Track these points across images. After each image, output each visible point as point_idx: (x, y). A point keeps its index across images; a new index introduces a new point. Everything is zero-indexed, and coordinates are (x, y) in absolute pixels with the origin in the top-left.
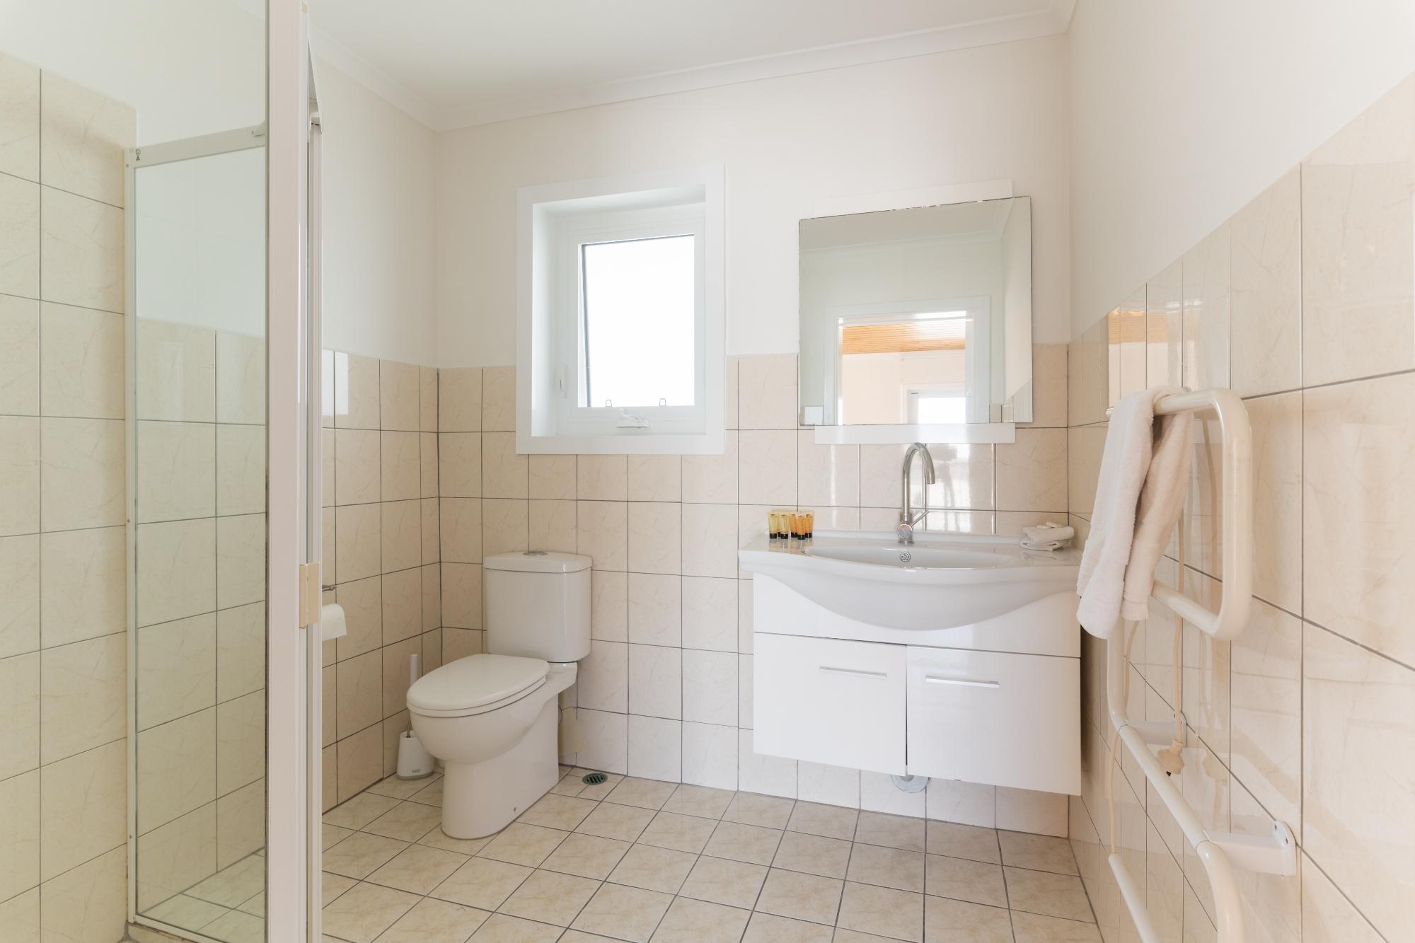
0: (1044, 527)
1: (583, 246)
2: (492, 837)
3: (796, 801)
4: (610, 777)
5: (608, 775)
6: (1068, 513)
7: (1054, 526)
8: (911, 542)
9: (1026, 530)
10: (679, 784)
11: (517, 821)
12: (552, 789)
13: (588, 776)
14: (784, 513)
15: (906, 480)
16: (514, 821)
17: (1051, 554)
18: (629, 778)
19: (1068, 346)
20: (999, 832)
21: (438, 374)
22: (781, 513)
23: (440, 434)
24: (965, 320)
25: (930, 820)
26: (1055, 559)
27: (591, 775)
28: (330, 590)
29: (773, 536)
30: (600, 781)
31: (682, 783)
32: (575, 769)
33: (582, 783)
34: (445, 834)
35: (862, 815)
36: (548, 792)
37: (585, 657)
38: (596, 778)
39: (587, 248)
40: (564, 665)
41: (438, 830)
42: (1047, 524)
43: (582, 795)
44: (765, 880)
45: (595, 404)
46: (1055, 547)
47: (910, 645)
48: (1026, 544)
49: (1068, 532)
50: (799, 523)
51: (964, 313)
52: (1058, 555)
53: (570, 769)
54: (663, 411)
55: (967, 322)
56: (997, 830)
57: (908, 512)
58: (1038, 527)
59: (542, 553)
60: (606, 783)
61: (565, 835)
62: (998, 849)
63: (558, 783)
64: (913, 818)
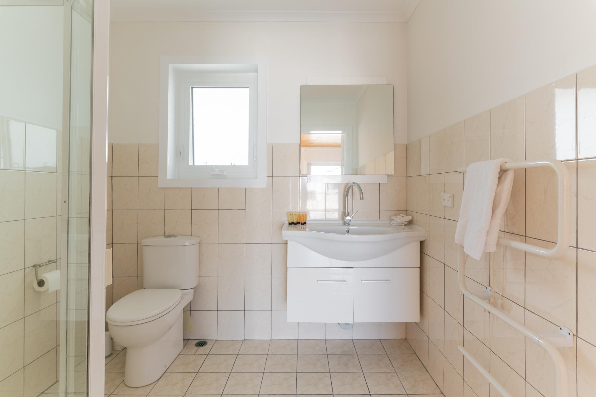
0: (400, 216)
1: (192, 88)
2: (155, 383)
3: (298, 340)
4: (208, 342)
5: (207, 341)
6: (406, 210)
7: (403, 215)
8: (349, 224)
9: (393, 218)
10: (243, 340)
11: (166, 372)
12: (180, 352)
13: (197, 343)
14: (295, 214)
15: (347, 198)
16: (165, 372)
17: (404, 227)
18: (218, 341)
19: (406, 145)
20: (381, 340)
21: (112, 147)
22: (294, 214)
23: (113, 177)
24: (341, 135)
25: (353, 339)
26: (405, 229)
27: (199, 342)
28: (54, 262)
29: (290, 224)
30: (204, 344)
31: (244, 340)
32: (189, 341)
33: (195, 347)
34: (127, 386)
35: (326, 341)
36: (179, 354)
37: (197, 286)
38: (201, 344)
39: (194, 89)
40: (186, 290)
41: (123, 384)
42: (401, 215)
43: (197, 353)
44: (297, 379)
45: (196, 164)
46: (405, 224)
47: (355, 268)
48: (393, 223)
49: (409, 218)
50: (302, 217)
51: (340, 132)
52: (406, 228)
53: (187, 341)
54: (233, 168)
55: (342, 136)
56: (380, 340)
57: (348, 212)
58: (397, 216)
59: (174, 236)
60: (207, 345)
61: (194, 375)
62: (383, 348)
63: (183, 349)
64: (347, 340)
